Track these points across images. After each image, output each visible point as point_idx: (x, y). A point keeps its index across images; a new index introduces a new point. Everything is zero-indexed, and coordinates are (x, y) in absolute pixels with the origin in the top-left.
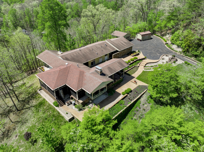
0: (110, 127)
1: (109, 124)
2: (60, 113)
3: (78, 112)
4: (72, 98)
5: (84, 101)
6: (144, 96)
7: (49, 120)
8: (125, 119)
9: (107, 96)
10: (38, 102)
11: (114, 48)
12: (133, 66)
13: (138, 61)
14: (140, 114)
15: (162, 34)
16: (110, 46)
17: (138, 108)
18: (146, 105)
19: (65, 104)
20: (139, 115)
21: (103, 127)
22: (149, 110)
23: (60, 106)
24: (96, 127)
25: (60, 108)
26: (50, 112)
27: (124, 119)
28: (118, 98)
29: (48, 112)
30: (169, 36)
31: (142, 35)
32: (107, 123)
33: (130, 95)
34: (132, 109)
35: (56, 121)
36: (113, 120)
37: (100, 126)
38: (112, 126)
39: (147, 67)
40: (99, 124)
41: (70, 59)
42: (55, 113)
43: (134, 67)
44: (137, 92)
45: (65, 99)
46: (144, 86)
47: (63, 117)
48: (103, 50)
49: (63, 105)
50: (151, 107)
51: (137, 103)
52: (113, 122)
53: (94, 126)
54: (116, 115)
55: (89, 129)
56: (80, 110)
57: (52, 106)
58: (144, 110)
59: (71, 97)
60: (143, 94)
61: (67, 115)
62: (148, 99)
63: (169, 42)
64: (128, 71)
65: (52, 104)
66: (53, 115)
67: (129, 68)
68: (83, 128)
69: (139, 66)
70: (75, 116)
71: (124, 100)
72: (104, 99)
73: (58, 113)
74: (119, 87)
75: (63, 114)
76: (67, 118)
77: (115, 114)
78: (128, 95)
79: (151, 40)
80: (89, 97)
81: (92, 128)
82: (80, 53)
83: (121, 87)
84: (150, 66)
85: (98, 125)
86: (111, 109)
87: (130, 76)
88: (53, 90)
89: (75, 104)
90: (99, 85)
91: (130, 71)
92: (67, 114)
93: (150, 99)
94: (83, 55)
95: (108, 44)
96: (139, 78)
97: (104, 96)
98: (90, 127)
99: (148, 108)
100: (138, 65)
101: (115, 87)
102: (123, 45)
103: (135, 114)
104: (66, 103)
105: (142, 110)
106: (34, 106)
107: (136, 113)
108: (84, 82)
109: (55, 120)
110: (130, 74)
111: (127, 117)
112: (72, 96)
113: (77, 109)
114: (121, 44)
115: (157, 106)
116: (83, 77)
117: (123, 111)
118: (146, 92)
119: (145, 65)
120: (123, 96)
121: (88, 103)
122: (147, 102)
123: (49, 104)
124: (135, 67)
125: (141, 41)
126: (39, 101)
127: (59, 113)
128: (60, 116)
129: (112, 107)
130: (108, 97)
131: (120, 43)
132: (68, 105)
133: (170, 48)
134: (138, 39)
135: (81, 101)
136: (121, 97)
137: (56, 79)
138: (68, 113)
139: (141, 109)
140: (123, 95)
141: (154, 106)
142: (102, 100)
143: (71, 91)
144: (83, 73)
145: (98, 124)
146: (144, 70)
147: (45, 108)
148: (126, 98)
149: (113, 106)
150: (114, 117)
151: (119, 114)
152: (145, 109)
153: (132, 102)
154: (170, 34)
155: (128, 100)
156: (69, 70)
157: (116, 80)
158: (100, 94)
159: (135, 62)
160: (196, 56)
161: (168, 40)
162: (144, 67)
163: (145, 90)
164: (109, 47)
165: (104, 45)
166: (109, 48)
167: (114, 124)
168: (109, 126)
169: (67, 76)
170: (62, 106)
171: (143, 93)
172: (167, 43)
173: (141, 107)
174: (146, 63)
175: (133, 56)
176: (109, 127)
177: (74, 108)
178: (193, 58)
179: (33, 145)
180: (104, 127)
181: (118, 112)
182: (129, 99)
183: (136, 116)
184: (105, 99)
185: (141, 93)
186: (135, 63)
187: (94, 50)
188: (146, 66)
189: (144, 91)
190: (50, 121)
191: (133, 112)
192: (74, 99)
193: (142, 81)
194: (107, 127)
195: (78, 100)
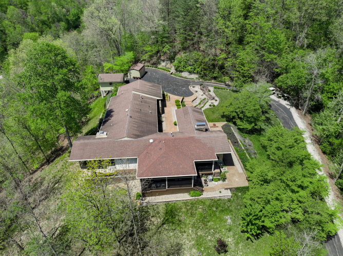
11: (152, 98)
18: (247, 141)
25: (204, 193)
29: (196, 210)
31: (139, 71)
39: (196, 106)
42: (208, 203)
46: (225, 125)
48: (147, 105)
58: (250, 146)
59: (200, 174)
61: (222, 193)
62: (242, 135)
63: (173, 71)
65: (192, 198)
66: (209, 206)
70: (232, 187)
73: (210, 200)
75: (218, 196)
82: (137, 121)
102: (155, 91)
106: (163, 224)
109: (217, 209)
114: (151, 89)
122: (244, 138)
125: (140, 78)
128: (217, 201)
131: (149, 89)
132: (208, 185)
133: (181, 77)
134: (134, 77)
147: (184, 210)
152: (249, 144)
154: (167, 61)
160: (215, 78)
164: (146, 98)
165: (140, 99)
166: (149, 101)
171: (234, 132)
177: (216, 183)
178: (213, 81)
179: (226, 251)
192: (206, 175)
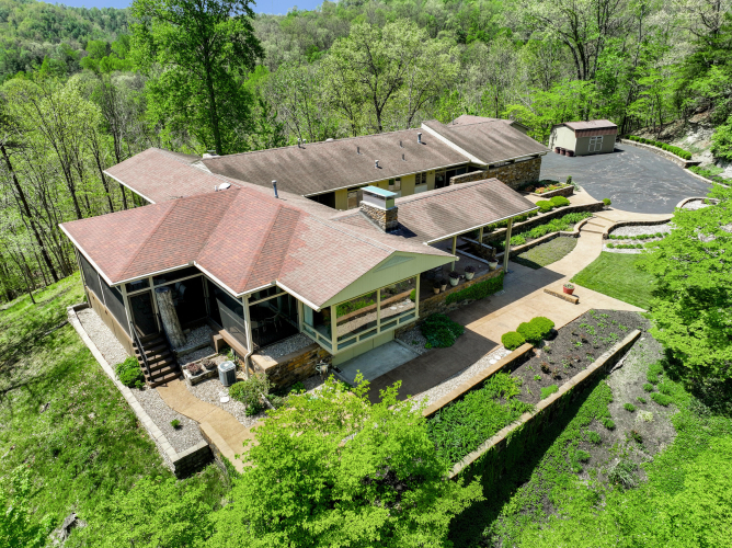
0: (432, 525)
1: (425, 504)
2: (142, 425)
3: (245, 421)
4: (224, 348)
5: (285, 360)
6: (630, 362)
7: (67, 462)
8: (526, 486)
9: (420, 350)
10: (52, 364)
11: (458, 154)
12: (547, 233)
13: (572, 216)
14: (617, 461)
15: (664, 133)
16: (441, 147)
17: (600, 429)
18: (643, 415)
19: (180, 376)
20: (612, 470)
21: (380, 524)
22: (666, 439)
23: (148, 385)
24: (333, 517)
25: (150, 392)
26: (92, 415)
27: (520, 484)
28: (482, 361)
29: (78, 414)
30: (696, 135)
31: (578, 132)
32: (411, 496)
33: (549, 352)
34: (562, 428)
35: (105, 468)
36: (455, 479)
37: (358, 512)
38: (446, 521)
39: (620, 238)
40: (360, 501)
41: (245, 173)
42: (113, 422)
43: (554, 237)
44: (585, 341)
45: (182, 350)
46: (620, 314)
47: (149, 448)
48: (408, 154)
49: (164, 382)
50: (681, 428)
51: (592, 397)
52: (455, 497)
53: (314, 510)
54: (473, 457)
55: (281, 528)
56: (257, 410)
57: (111, 382)
58: (639, 440)
59: (216, 338)
60: (622, 352)
61: (175, 434)
62: (655, 383)
63: (706, 159)
64: (526, 249)
65: (111, 373)
66: (99, 432)
67: (533, 238)
68: (245, 522)
69: (577, 236)
70: (220, 445)
71: (517, 376)
72: (401, 362)
73: (127, 422)
74: (485, 313)
75: (153, 429)
76: (171, 453)
77: (466, 448)
78: (538, 352)
79: (618, 155)
80: (316, 345)
81: (306, 525)
82: (301, 157)
83: (497, 312)
84: (634, 235)
85: (348, 505)
86: (437, 418)
87: (537, 272)
88: (110, 283)
89: (231, 378)
90: (372, 266)
91: (535, 249)
92: (178, 427)
93: (665, 381)
94: (314, 164)
95: (430, 137)
96: (588, 278)
97: (400, 348)
98: (288, 512)
99: (659, 433)
100: (576, 230)
101: (462, 309)
102: (500, 147)
103: (586, 462)
104: (186, 372)
105: (623, 438)
106: (26, 385)
107: (587, 453)
108: (291, 254)
109: (100, 460)
110: (538, 261)
111: (534, 478)
112: (224, 334)
113: (239, 406)
114: (491, 141)
115: (714, 420)
116: (291, 232)
117: (517, 436)
118: (638, 343)
119: (610, 231)
120: (509, 352)
121: (311, 376)
122: (648, 397)
123: (101, 376)
124: (558, 235)
125: (571, 154)
126: (60, 359)
127: (135, 422)
128: (138, 442)
129: (447, 405)
130: (424, 355)
131: (486, 138)
132: (194, 383)
133: (713, 177)
134: (558, 150)
135: (265, 362)
136: (497, 358)
137: (146, 235)
138: (183, 422)
139: (621, 434)
140: (511, 347)
141: (694, 420)
142: (387, 369)
143: (222, 308)
144: (296, 219)
145: (346, 497)
146: (608, 250)
147: (73, 392)
148: (527, 365)
149: (455, 401)
150: (458, 468)
151: (490, 452)
152: (643, 433)
153: (566, 387)
154: (706, 128)
155: (541, 375)
156: (227, 207)
157: (471, 276)
158: (379, 332)
159: (559, 215)
161: (699, 152)
162: (606, 237)
163: (629, 331)
164: (436, 148)
165: (415, 141)
166: (435, 152)
167: (459, 510)
168: (424, 519)
169: (211, 230)
170: (160, 384)
171: (618, 346)
172: (694, 160)
173: (616, 420)
174: (612, 225)
175: (547, 196)
176: (424, 527)
177: (225, 399)
180: (388, 525)
181: (485, 437)
182: (546, 371)
183: (594, 474)
184: (408, 363)
185: (608, 345)
186: (557, 221)
187: (366, 152)
188: (612, 234)
189: (623, 336)
190: (70, 467)
191: (570, 449)
192: (235, 353)
193: (606, 292)
194: (413, 526)
195: (250, 351)
